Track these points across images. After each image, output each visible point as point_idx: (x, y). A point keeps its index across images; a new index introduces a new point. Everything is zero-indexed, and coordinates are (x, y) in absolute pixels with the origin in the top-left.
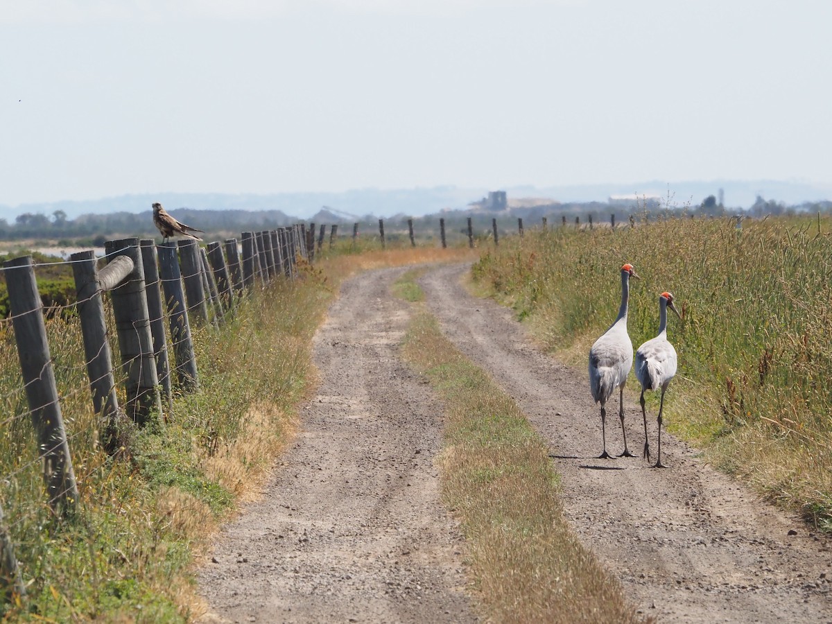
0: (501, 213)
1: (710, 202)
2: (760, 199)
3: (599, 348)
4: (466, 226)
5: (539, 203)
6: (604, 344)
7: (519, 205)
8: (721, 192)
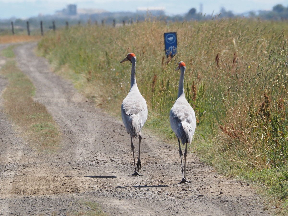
0: (73, 17)
1: (193, 11)
2: (223, 10)
3: (128, 103)
4: (52, 25)
5: (96, 12)
6: (131, 101)
7: (84, 12)
8: (201, 5)
